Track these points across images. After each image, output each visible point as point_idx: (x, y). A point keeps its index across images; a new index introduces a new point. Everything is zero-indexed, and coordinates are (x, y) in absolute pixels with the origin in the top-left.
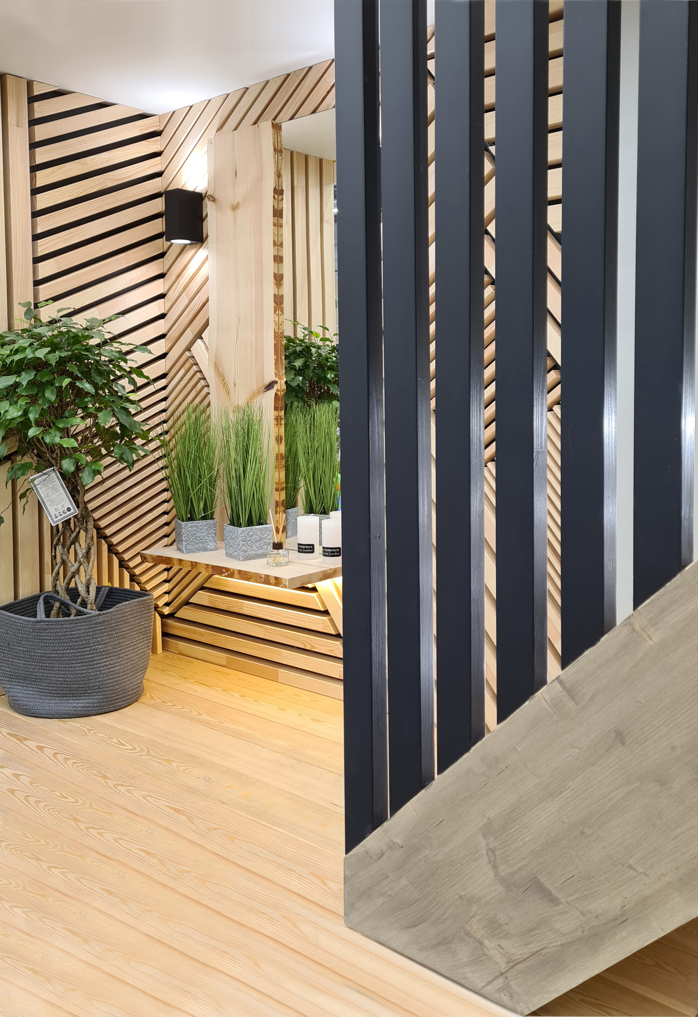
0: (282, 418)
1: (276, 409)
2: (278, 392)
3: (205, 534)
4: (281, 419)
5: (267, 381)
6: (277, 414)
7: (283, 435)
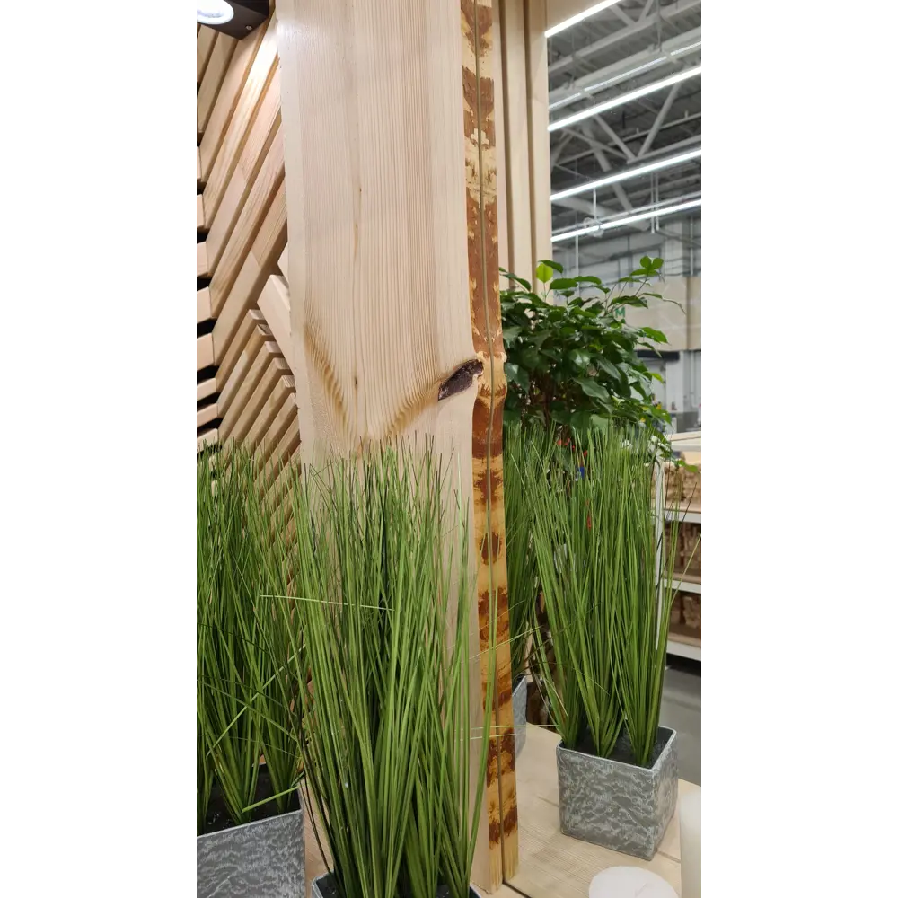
0: (498, 479)
1: (479, 451)
2: (483, 399)
3: (265, 862)
4: (495, 482)
5: (449, 364)
6: (483, 469)
7: (501, 530)
